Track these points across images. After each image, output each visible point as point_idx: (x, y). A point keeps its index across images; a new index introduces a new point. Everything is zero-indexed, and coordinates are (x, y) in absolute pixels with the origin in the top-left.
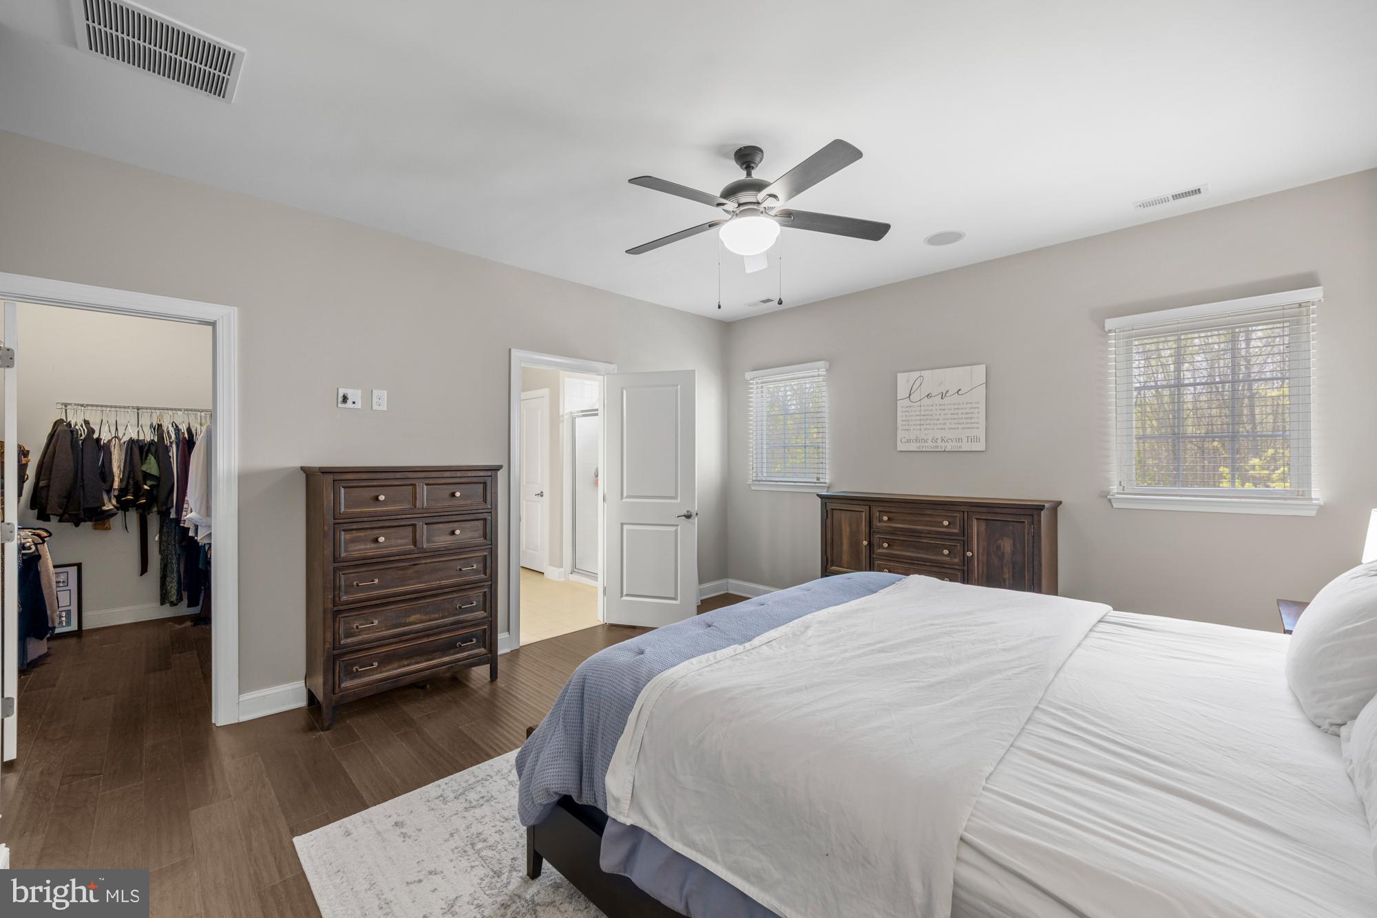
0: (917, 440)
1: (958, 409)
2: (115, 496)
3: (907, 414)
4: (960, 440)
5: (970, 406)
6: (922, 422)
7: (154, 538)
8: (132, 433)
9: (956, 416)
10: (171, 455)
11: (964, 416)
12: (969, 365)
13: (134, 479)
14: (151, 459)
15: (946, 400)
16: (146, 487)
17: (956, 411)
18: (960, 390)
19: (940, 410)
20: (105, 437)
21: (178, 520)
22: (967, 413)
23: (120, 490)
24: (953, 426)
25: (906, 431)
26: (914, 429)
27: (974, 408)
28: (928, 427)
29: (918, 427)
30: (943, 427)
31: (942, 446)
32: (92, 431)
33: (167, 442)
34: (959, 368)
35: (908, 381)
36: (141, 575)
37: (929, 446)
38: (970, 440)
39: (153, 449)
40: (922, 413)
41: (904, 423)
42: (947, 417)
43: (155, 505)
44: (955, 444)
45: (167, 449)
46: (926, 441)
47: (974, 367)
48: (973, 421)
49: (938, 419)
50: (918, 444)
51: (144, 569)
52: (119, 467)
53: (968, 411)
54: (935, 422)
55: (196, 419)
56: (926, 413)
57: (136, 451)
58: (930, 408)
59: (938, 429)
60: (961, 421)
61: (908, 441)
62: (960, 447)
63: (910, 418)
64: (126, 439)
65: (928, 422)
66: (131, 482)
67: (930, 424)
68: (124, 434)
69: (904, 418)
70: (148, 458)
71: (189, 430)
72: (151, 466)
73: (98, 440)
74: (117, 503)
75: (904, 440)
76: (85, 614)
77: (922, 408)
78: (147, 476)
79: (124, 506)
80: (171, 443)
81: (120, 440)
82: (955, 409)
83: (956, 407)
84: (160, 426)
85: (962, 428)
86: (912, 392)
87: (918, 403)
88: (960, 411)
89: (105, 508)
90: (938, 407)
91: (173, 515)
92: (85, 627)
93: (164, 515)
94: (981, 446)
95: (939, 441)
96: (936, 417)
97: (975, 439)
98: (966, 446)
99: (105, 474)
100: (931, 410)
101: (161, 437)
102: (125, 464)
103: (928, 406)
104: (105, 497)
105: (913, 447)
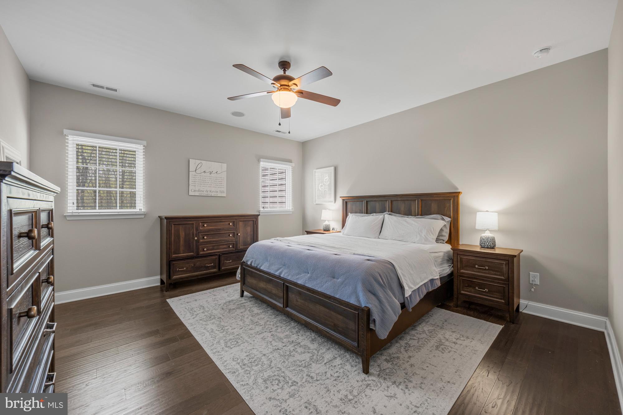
0: (199, 191)
1: (216, 179)
3: (194, 178)
4: (217, 192)
5: (221, 179)
6: (201, 183)
9: (216, 182)
11: (219, 182)
12: (221, 163)
15: (212, 175)
17: (216, 180)
18: (217, 172)
19: (209, 179)
22: (220, 182)
24: (214, 186)
25: (194, 186)
26: (198, 186)
27: (223, 180)
28: (204, 185)
29: (200, 185)
30: (211, 186)
31: (210, 194)
34: (216, 163)
35: (195, 164)
37: (205, 193)
38: (221, 192)
40: (202, 179)
41: (193, 182)
42: (212, 182)
44: (215, 193)
46: (203, 191)
47: (222, 164)
48: (222, 185)
49: (208, 183)
50: (198, 193)
53: (220, 180)
54: (207, 184)
56: (203, 179)
58: (205, 177)
59: (208, 187)
60: (217, 184)
61: (195, 191)
62: (217, 195)
63: (196, 181)
65: (204, 183)
67: (205, 184)
69: (193, 180)
75: (192, 190)
77: (202, 177)
82: (215, 179)
83: (216, 178)
85: (218, 187)
86: (197, 169)
87: (200, 175)
88: (217, 180)
90: (209, 178)
94: (224, 195)
95: (209, 192)
96: (208, 182)
97: (223, 192)
98: (219, 195)
100: (205, 178)
103: (204, 176)
105: (197, 194)
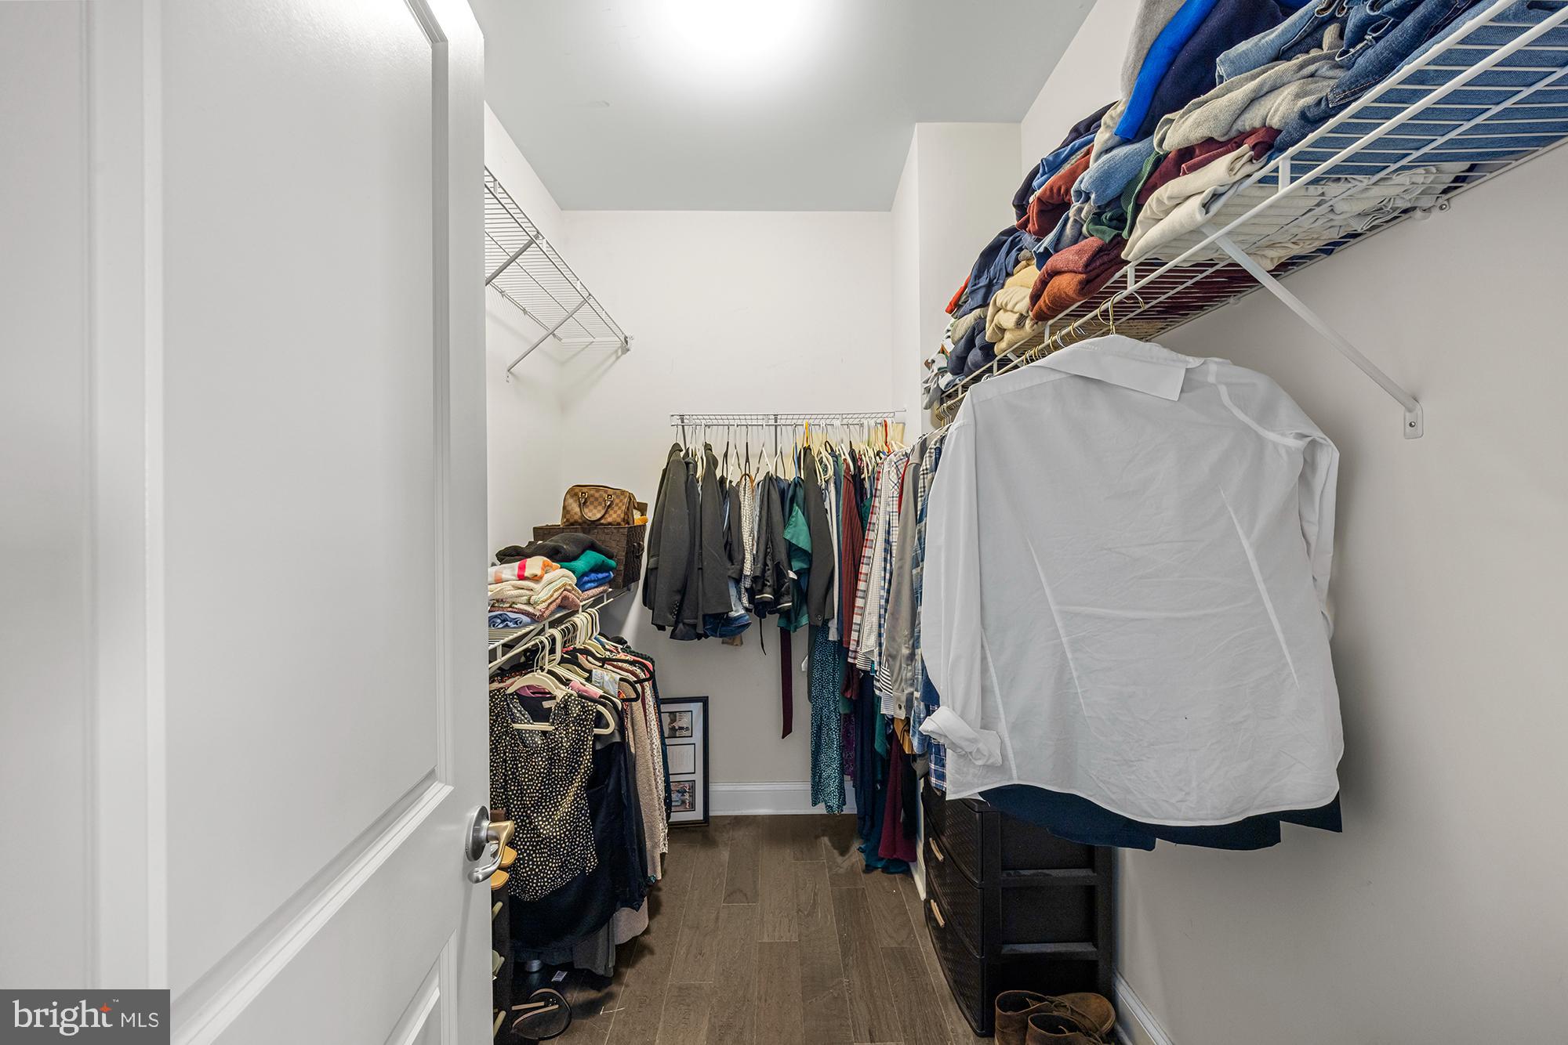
2: (746, 589)
7: (801, 664)
8: (768, 466)
10: (828, 508)
13: (773, 560)
14: (798, 515)
16: (792, 575)
20: (733, 474)
21: (842, 648)
23: (755, 579)
32: (712, 463)
33: (821, 483)
36: (783, 737)
39: (800, 493)
43: (805, 608)
45: (821, 495)
51: (787, 729)
52: (752, 532)
55: (861, 433)
57: (775, 496)
64: (760, 477)
66: (769, 562)
68: (758, 469)
70: (794, 514)
71: (852, 453)
72: (798, 532)
73: (723, 480)
74: (750, 603)
76: (712, 788)
78: (793, 550)
79: (760, 609)
80: (827, 482)
81: (752, 481)
84: (807, 450)
89: (733, 614)
91: (833, 636)
92: (714, 812)
93: (818, 631)
99: (731, 548)
101: (811, 472)
102: (759, 525)
104: (733, 592)
